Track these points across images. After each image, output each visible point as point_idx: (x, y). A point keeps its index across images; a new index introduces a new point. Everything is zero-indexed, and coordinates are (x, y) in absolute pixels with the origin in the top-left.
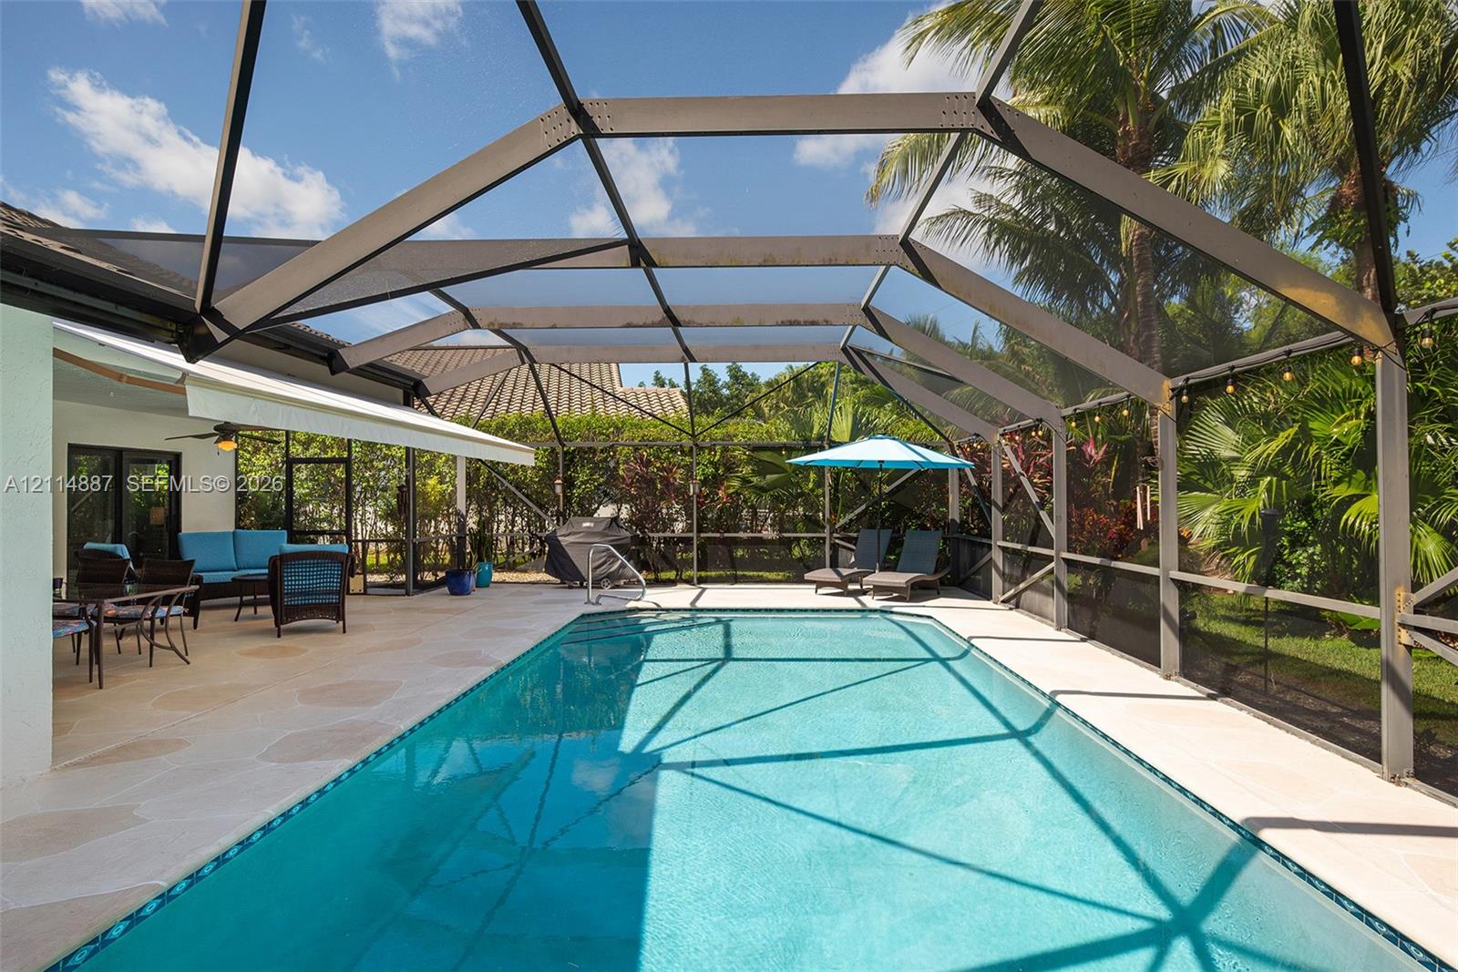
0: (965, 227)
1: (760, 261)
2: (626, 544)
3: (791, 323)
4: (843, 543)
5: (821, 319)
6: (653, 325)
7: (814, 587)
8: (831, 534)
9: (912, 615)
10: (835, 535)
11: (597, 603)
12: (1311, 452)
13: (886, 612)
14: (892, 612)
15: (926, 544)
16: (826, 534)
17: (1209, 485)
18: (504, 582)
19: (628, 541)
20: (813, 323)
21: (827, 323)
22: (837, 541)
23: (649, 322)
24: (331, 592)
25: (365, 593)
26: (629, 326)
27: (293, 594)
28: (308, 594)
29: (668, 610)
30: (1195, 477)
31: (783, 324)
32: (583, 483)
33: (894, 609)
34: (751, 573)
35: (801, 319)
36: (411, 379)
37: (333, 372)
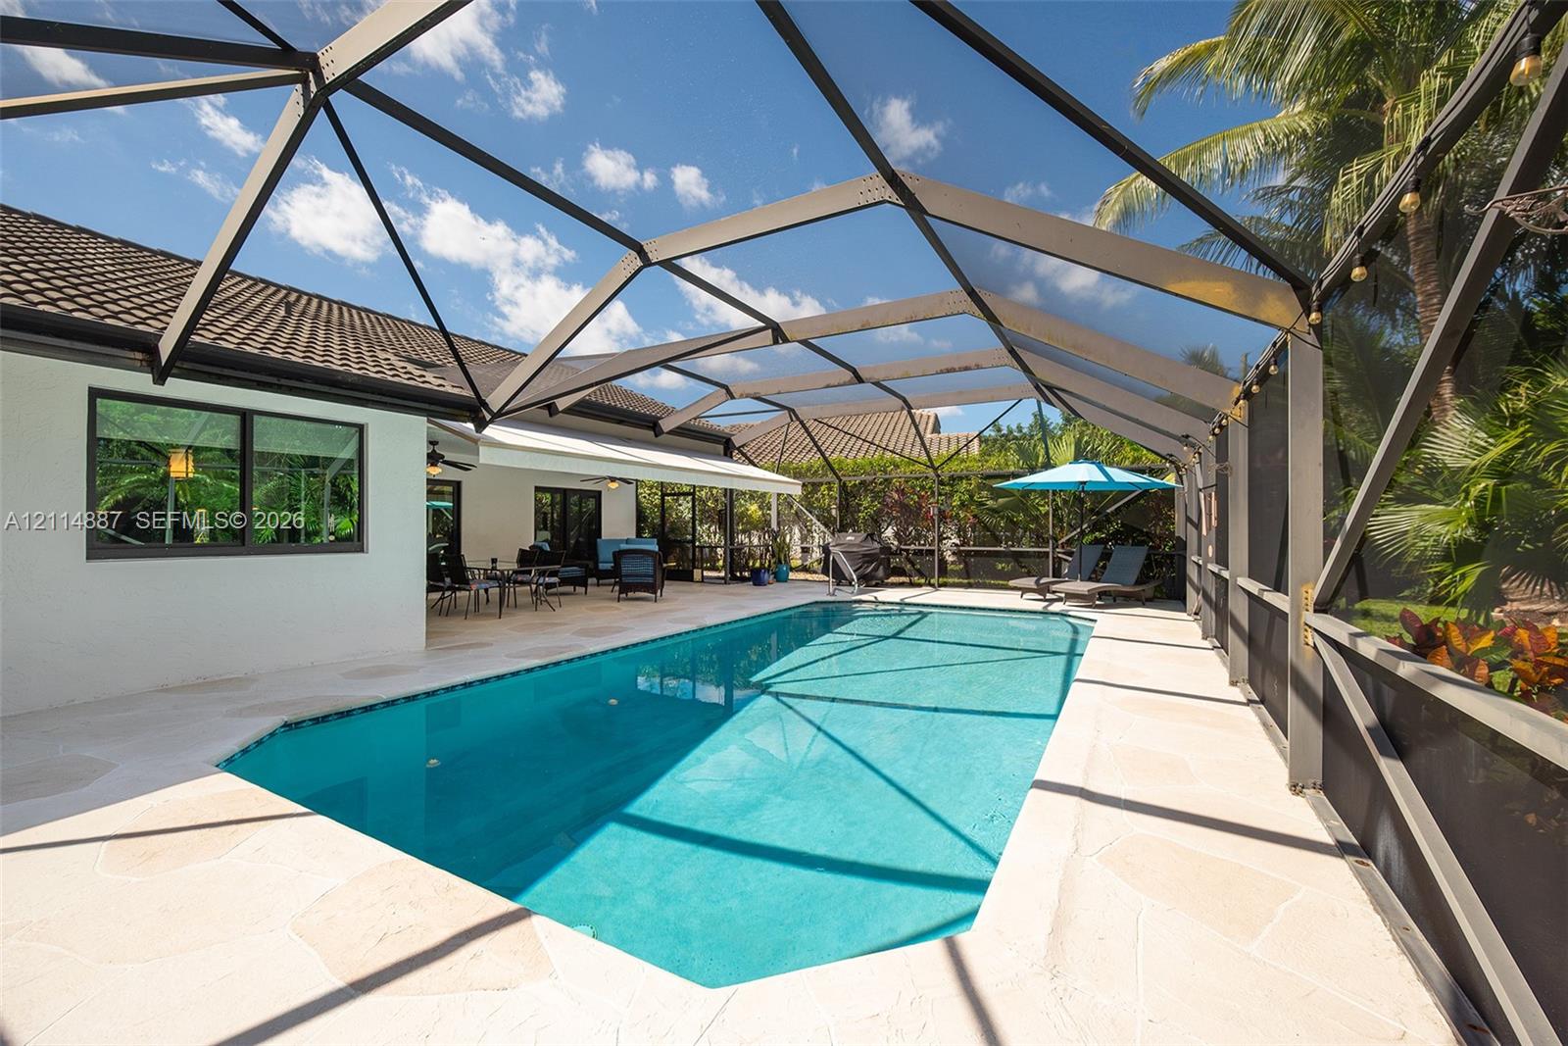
0: (1221, 252)
1: (859, 327)
2: (876, 554)
3: (948, 371)
4: (1064, 557)
5: (973, 365)
6: (844, 384)
7: (1020, 593)
8: (1054, 549)
9: (1086, 619)
10: (1058, 550)
11: (833, 594)
12: (1545, 451)
13: (1066, 615)
14: (1070, 616)
15: (1130, 559)
16: (1049, 549)
17: (1438, 495)
18: (807, 580)
19: (878, 551)
20: (967, 369)
21: (978, 367)
22: (1060, 555)
23: (842, 382)
24: (649, 576)
25: (702, 581)
26: (828, 386)
27: (627, 576)
28: (637, 576)
29: (884, 603)
30: (1418, 488)
31: (942, 372)
32: (866, 508)
33: (1070, 613)
34: (1001, 582)
35: (956, 366)
36: (724, 438)
37: (656, 436)
